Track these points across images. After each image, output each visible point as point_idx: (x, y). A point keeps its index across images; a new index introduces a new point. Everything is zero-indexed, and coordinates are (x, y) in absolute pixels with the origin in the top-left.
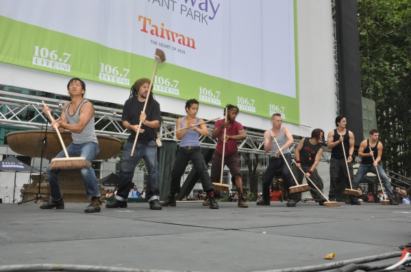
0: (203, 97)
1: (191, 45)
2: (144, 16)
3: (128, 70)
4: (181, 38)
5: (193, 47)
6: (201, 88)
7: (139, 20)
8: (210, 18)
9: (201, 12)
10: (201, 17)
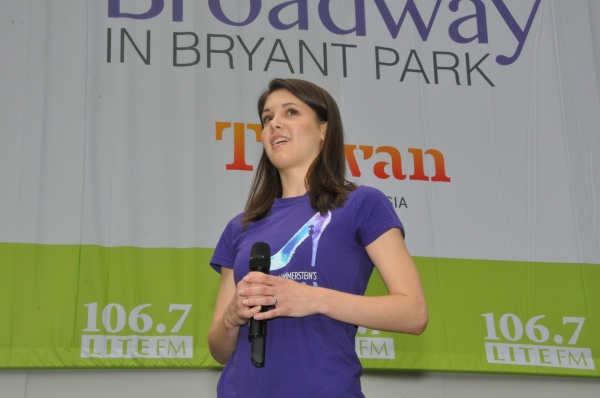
0: (503, 348)
1: (430, 170)
2: (233, 120)
3: (187, 308)
4: (386, 157)
5: (441, 176)
6: (489, 318)
7: (219, 137)
8: (503, 60)
9: (460, 49)
10: (462, 69)
